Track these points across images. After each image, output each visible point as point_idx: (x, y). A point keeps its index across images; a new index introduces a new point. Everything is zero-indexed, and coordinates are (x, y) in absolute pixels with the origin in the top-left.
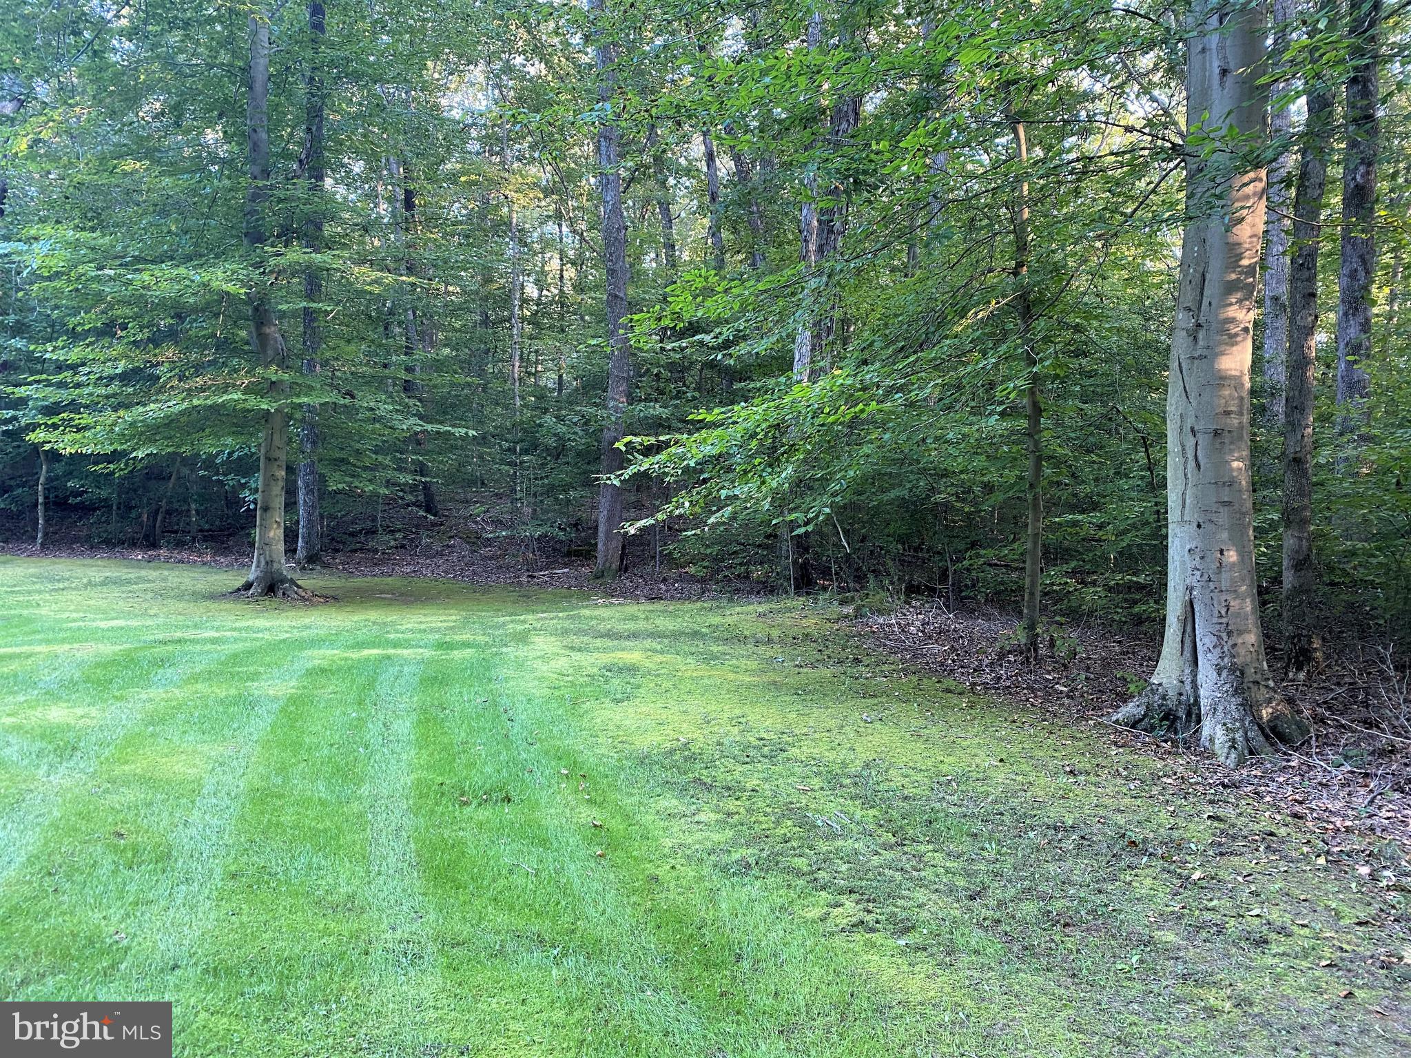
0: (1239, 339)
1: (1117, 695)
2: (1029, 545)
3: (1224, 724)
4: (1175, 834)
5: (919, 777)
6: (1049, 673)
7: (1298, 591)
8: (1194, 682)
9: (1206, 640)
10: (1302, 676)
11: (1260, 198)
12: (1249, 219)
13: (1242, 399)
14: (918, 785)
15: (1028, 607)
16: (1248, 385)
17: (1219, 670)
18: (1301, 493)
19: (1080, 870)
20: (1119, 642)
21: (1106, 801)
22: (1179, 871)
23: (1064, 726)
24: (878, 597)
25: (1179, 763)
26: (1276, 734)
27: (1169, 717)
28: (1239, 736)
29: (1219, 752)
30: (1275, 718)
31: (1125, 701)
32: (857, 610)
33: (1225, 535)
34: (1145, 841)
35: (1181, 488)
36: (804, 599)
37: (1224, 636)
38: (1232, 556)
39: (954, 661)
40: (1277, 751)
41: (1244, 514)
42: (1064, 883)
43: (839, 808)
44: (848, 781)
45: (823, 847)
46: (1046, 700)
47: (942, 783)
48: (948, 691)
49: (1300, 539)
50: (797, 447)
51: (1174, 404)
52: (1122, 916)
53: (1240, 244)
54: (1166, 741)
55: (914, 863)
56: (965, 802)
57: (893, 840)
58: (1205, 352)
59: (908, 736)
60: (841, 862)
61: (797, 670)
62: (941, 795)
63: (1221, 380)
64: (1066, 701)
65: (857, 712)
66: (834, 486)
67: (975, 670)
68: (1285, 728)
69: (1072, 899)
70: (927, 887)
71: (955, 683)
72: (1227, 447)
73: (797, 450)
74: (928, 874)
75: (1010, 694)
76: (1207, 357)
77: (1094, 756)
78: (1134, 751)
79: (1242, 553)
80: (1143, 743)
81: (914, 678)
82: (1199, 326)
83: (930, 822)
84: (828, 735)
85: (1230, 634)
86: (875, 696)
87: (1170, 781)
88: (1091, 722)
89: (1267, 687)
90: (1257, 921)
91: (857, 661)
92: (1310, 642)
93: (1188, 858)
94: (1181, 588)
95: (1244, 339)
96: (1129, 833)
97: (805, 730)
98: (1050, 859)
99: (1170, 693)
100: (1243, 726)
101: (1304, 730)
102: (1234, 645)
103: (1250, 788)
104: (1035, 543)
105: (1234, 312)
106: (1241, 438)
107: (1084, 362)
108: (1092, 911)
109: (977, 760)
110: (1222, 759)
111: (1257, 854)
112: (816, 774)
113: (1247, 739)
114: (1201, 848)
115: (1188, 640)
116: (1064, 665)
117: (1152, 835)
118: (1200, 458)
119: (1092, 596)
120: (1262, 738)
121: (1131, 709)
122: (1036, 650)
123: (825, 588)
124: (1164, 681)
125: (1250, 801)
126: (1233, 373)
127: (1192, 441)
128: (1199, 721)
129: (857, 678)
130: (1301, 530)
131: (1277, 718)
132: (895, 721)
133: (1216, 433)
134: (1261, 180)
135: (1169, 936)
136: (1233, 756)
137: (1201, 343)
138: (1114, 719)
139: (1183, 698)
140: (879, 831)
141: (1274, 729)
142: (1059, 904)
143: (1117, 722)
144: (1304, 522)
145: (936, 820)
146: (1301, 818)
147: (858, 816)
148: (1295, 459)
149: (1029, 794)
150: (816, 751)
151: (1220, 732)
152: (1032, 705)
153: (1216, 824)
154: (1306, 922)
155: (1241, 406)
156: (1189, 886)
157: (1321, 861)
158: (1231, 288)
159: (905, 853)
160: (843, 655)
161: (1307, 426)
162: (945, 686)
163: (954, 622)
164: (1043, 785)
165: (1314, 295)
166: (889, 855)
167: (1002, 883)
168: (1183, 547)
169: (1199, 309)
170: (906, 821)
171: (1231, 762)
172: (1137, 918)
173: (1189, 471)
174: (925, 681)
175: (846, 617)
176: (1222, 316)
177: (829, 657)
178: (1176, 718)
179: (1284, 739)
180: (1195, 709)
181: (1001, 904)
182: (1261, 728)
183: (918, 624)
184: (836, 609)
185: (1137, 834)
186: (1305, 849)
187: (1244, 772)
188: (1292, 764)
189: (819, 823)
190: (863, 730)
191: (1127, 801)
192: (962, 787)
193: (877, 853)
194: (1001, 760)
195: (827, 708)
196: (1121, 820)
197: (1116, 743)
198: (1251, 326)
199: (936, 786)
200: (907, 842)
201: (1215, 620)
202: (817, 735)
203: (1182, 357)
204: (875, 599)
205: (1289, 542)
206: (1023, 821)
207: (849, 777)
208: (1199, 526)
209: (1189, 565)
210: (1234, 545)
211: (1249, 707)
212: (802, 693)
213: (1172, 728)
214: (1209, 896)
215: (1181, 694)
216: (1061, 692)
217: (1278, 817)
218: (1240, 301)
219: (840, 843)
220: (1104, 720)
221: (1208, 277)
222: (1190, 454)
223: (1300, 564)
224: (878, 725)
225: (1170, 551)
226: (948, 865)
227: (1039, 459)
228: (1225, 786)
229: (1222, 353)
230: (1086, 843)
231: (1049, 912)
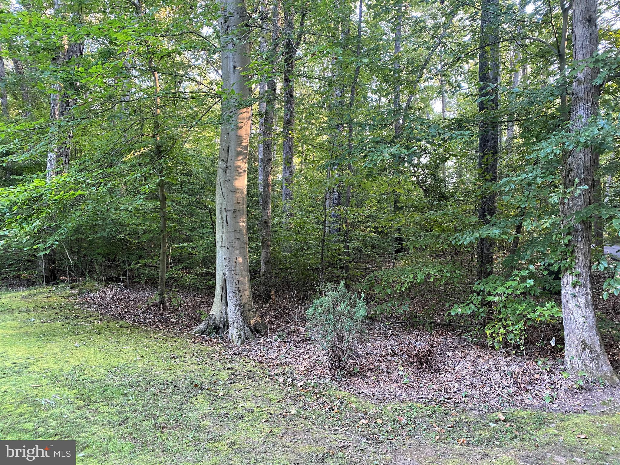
0: (242, 174)
1: (197, 321)
2: (161, 258)
3: (237, 329)
4: (214, 378)
5: (101, 370)
6: (169, 314)
7: (267, 272)
8: (226, 312)
9: (231, 295)
10: (268, 305)
11: (249, 120)
12: (244, 127)
13: (243, 198)
14: (99, 374)
15: (161, 285)
16: (246, 193)
17: (235, 307)
18: (267, 235)
19: (172, 401)
20: (201, 297)
21: (187, 368)
22: (214, 394)
23: (173, 337)
24: (91, 284)
25: (219, 348)
26: (256, 330)
27: (216, 328)
28: (242, 333)
29: (234, 340)
30: (256, 323)
31: (200, 323)
32: (79, 291)
33: (238, 252)
34: (201, 383)
35: (221, 233)
36: (50, 287)
37: (237, 292)
38: (240, 260)
39: (125, 312)
40: (256, 337)
41: (245, 243)
42: (164, 409)
43: (56, 393)
44: (63, 378)
45: (43, 414)
46: (166, 326)
47: (113, 371)
48: (121, 327)
49: (267, 252)
50: (42, 211)
51: (218, 198)
52: (188, 419)
53: (241, 137)
54: (214, 339)
55: (93, 413)
56: (123, 379)
57: (84, 403)
58: (230, 178)
59: (98, 351)
60: (52, 420)
61: (42, 324)
62: (111, 377)
63: (236, 190)
64: (175, 326)
65: (71, 342)
66: (61, 231)
67: (135, 316)
68: (260, 327)
69: (167, 415)
70: (98, 424)
71: (125, 323)
72: (238, 217)
73: (42, 212)
74: (100, 417)
75: (150, 325)
76: (230, 180)
77: (184, 349)
78: (202, 344)
79: (244, 258)
80: (206, 341)
81: (105, 322)
82: (227, 167)
83: (104, 391)
84: (54, 356)
85: (239, 291)
86: (84, 333)
87: (214, 355)
88: (185, 334)
89: (253, 311)
90: (241, 409)
91: (77, 316)
92: (270, 292)
93: (218, 387)
94: (221, 274)
95: (244, 175)
96: (195, 381)
97: (41, 355)
98: (159, 399)
99: (217, 318)
100: (244, 328)
101: (266, 327)
102: (241, 296)
103: (245, 353)
104: (164, 257)
105: (239, 163)
106: (243, 214)
107: (190, 178)
108: (176, 420)
109: (131, 358)
110: (235, 343)
111: (244, 381)
112: (45, 377)
113: (245, 334)
114: (223, 382)
115: (224, 295)
116: (176, 310)
117: (205, 380)
118: (228, 221)
119: (190, 279)
120: (250, 333)
121: (201, 327)
122: (163, 304)
123: (63, 281)
124: (215, 313)
125: (244, 359)
126: (240, 187)
127: (225, 214)
128: (228, 328)
129: (75, 325)
130: (267, 249)
131: (256, 324)
132: (92, 344)
133: (234, 211)
134: (248, 112)
135: (207, 423)
136: (240, 341)
137: (228, 175)
138: (194, 331)
139: (222, 319)
140: (76, 401)
141: (255, 328)
142: (161, 419)
143: (195, 332)
144: (269, 246)
145: (107, 390)
146: (262, 363)
147: (65, 396)
148: (265, 222)
149: (154, 370)
150: (47, 365)
151: (235, 332)
152: (160, 329)
153: (230, 371)
154: (259, 405)
155: (243, 201)
156: (217, 399)
157: (267, 379)
158: (239, 153)
159: (88, 409)
160: (70, 314)
161: (269, 209)
162: (120, 324)
163: (128, 293)
164: (161, 365)
165: (270, 160)
166: (79, 412)
167: (136, 415)
168: (222, 257)
169: (227, 161)
170: (91, 393)
171: (239, 344)
172: (194, 418)
173: (224, 226)
174: (111, 323)
175: (73, 295)
176: (235, 165)
177: (61, 316)
178: (219, 328)
179: (258, 331)
180: (226, 324)
181: (134, 424)
182: (250, 328)
183: (111, 296)
184: (68, 291)
185: (198, 381)
186: (262, 375)
187: (244, 347)
188: (261, 341)
189: (43, 402)
190: (74, 351)
191: (196, 367)
192: (123, 372)
193: (74, 412)
194: (142, 356)
195: (56, 342)
196: (192, 375)
197: (194, 342)
198: (246, 170)
199: (109, 373)
200: (91, 404)
201: (234, 286)
202: (48, 357)
203: (221, 180)
204: (89, 285)
205: (264, 254)
206: (149, 383)
207: (63, 376)
208: (228, 248)
209: (224, 265)
210: (242, 256)
211: (246, 320)
212: (43, 336)
213: (217, 332)
214: (225, 402)
215: (221, 318)
216: (173, 322)
217: (254, 364)
218: (242, 159)
219: (53, 411)
220: (191, 332)
221: (230, 148)
222: (224, 219)
223: (267, 262)
224: (83, 348)
225: (217, 259)
226: (110, 411)
227: (165, 220)
228: (235, 354)
229: (236, 179)
230: (176, 388)
231: (156, 423)
